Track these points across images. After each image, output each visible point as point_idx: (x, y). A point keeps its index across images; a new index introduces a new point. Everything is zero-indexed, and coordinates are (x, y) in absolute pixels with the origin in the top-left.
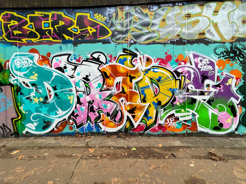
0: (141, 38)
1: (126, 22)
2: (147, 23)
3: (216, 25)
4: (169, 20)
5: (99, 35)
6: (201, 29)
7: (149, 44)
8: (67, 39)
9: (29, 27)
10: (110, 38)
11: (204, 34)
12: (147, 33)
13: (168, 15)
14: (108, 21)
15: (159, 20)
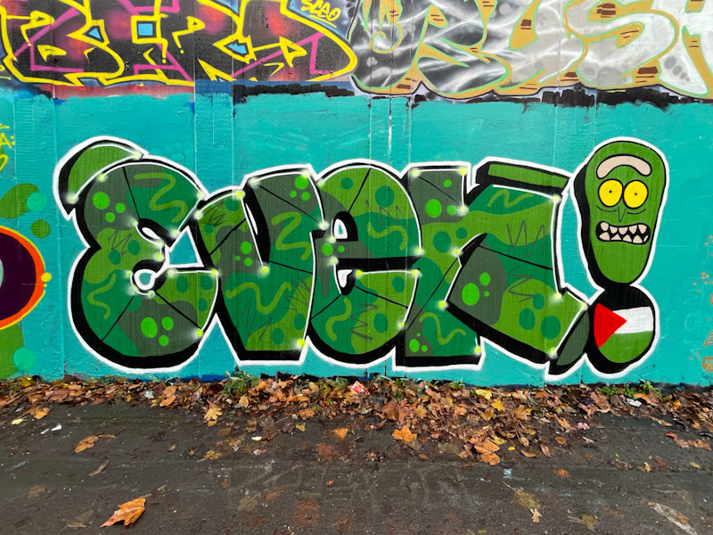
0: (450, 80)
1: (406, 28)
2: (471, 30)
3: (694, 44)
4: (542, 24)
5: (317, 68)
6: (646, 54)
7: (476, 100)
8: (213, 78)
9: (91, 33)
10: (350, 76)
11: (653, 70)
12: (472, 64)
13: (542, 6)
14: (345, 22)
15: (510, 23)
